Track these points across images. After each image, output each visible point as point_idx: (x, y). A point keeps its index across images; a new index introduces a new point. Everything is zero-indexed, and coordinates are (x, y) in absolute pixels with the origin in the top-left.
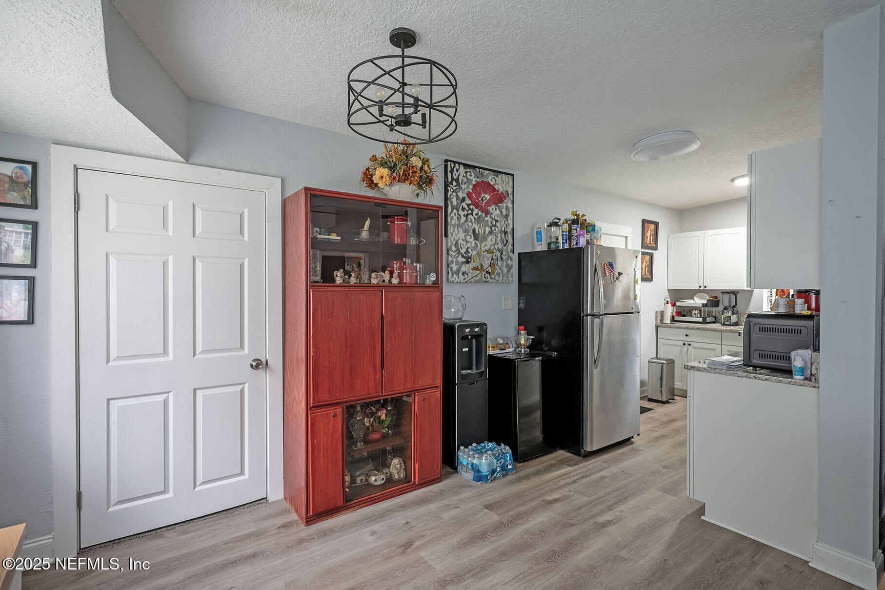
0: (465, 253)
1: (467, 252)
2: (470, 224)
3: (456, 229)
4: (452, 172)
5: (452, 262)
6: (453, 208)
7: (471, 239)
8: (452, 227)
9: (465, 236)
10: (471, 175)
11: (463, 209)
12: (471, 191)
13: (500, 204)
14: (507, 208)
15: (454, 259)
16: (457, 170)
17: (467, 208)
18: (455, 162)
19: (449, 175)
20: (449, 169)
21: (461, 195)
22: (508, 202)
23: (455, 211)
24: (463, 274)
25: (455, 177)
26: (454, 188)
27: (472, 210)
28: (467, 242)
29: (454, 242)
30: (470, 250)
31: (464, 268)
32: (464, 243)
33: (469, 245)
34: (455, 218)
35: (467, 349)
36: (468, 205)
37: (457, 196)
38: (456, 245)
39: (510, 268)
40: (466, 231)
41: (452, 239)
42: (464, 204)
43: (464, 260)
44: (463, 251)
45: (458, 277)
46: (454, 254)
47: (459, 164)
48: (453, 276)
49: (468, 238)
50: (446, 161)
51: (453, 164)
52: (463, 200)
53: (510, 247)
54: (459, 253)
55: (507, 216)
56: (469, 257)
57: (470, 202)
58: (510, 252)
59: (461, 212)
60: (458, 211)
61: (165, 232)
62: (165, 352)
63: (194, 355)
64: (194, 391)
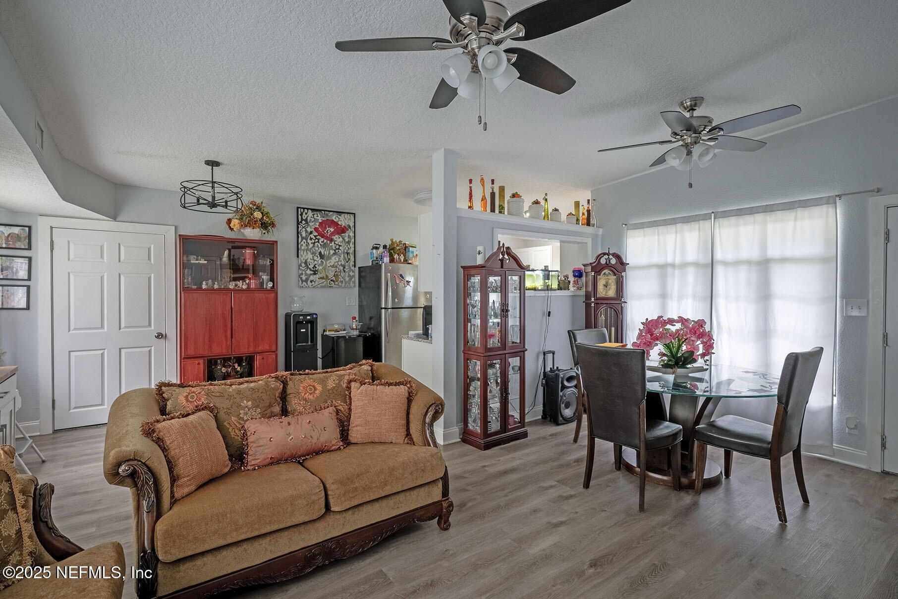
0: (313, 268)
1: (315, 267)
2: (317, 249)
3: (305, 252)
4: (301, 215)
5: (302, 274)
6: (303, 238)
7: (318, 259)
8: (302, 251)
9: (313, 257)
10: (318, 216)
11: (311, 239)
12: (318, 226)
13: (343, 234)
14: (349, 237)
15: (304, 272)
16: (306, 214)
17: (314, 238)
18: (304, 209)
19: (300, 217)
20: (300, 213)
21: (309, 230)
22: (350, 233)
23: (304, 240)
24: (311, 282)
25: (304, 218)
26: (303, 226)
27: (319, 239)
28: (314, 260)
29: (304, 261)
30: (316, 266)
31: (312, 278)
32: (313, 261)
33: (316, 262)
34: (304, 245)
35: (305, 330)
36: (315, 236)
37: (306, 231)
38: (306, 263)
39: (351, 277)
40: (313, 253)
41: (302, 259)
42: (312, 236)
43: (312, 272)
44: (311, 267)
45: (307, 284)
46: (303, 269)
47: (308, 209)
48: (302, 283)
49: (315, 258)
50: (298, 208)
51: (302, 210)
52: (311, 233)
53: (352, 263)
54: (308, 268)
55: (349, 242)
56: (316, 271)
57: (317, 234)
58: (352, 266)
59: (309, 241)
60: (307, 240)
61: (102, 260)
62: (102, 327)
63: (120, 329)
64: (120, 349)
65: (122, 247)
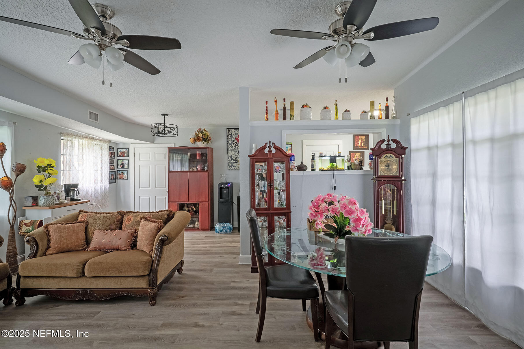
0: (235, 159)
1: (236, 159)
2: (237, 149)
3: (231, 151)
4: (229, 132)
5: (229, 163)
6: (229, 144)
8: (229, 151)
9: (235, 153)
10: (237, 132)
11: (234, 144)
12: (237, 137)
15: (230, 162)
16: (231, 131)
17: (236, 144)
18: (230, 129)
19: (228, 133)
20: (228, 131)
21: (233, 139)
23: (230, 145)
24: (234, 167)
25: (230, 134)
26: (230, 138)
28: (236, 155)
29: (230, 156)
30: (237, 158)
31: (234, 165)
32: (235, 156)
33: (236, 156)
34: (230, 147)
35: (226, 192)
36: (236, 143)
37: (231, 140)
38: (231, 157)
40: (235, 152)
41: (229, 155)
42: (234, 142)
43: (235, 162)
44: (234, 159)
45: (232, 168)
46: (230, 160)
47: (232, 129)
48: (229, 167)
49: (236, 154)
50: (227, 129)
51: (229, 129)
52: (234, 141)
54: (232, 159)
56: (237, 161)
57: (237, 141)
59: (233, 145)
60: (232, 145)
61: (149, 160)
62: (150, 187)
63: (155, 188)
64: (155, 196)
65: (156, 154)
